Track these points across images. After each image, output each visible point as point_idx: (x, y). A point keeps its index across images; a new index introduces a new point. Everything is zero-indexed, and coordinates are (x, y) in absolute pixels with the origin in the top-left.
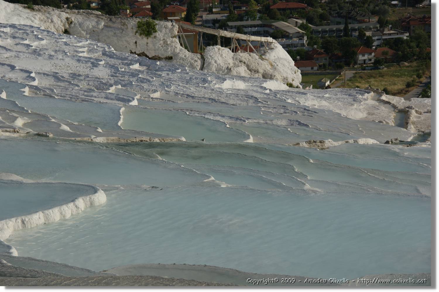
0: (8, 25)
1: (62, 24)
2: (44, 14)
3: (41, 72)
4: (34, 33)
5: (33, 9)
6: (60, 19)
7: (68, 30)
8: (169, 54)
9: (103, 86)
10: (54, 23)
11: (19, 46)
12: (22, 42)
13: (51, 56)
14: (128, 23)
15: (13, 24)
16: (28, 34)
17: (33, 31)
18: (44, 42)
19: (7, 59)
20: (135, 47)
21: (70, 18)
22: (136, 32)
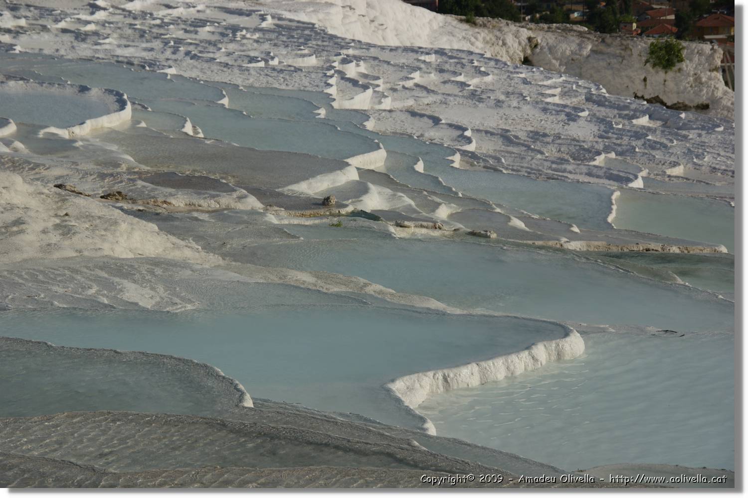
0: (433, 51)
1: (520, 48)
2: (493, 32)
3: (481, 128)
4: (473, 63)
5: (474, 24)
6: (517, 40)
7: (530, 58)
8: (703, 99)
9: (583, 153)
10: (507, 46)
11: (448, 86)
12: (453, 79)
13: (499, 101)
14: (633, 46)
15: (441, 49)
16: (465, 65)
17: (472, 60)
18: (489, 79)
19: (428, 107)
20: (644, 87)
21: (534, 38)
22: (647, 61)
